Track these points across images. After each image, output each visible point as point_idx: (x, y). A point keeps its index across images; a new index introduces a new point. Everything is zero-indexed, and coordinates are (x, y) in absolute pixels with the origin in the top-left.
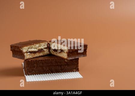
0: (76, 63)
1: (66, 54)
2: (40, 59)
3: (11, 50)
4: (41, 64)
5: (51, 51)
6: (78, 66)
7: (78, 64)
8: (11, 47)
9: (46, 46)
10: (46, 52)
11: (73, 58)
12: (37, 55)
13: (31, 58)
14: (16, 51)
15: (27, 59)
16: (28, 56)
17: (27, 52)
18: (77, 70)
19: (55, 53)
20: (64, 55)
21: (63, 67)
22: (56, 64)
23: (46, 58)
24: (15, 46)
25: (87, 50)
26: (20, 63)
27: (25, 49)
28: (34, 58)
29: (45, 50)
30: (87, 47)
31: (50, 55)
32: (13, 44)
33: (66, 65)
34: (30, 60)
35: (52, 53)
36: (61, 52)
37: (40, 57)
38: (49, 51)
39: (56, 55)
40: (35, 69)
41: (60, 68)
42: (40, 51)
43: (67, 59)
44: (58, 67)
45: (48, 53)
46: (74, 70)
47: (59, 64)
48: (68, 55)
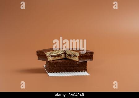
0: (85, 65)
1: (78, 58)
2: (58, 61)
3: (37, 55)
4: (59, 65)
5: (66, 56)
6: (86, 67)
7: (86, 66)
8: (37, 53)
9: (63, 52)
10: (63, 56)
11: (83, 61)
12: (57, 58)
13: (52, 61)
14: (41, 55)
15: (49, 61)
16: (50, 59)
17: (49, 56)
18: (86, 70)
19: (69, 58)
20: (77, 59)
21: (75, 68)
22: (70, 65)
23: (63, 61)
24: (41, 52)
25: (93, 56)
26: (43, 64)
27: (48, 54)
28: (54, 60)
29: (62, 55)
30: (93, 54)
31: (66, 59)
32: (39, 50)
33: (77, 66)
34: (51, 62)
35: (67, 57)
36: (74, 57)
37: (58, 60)
38: (65, 56)
39: (70, 58)
40: (54, 68)
41: (73, 68)
42: (59, 55)
43: (78, 62)
44: (71, 67)
45: (64, 57)
46: (84, 70)
47: (72, 65)
48: (79, 59)
